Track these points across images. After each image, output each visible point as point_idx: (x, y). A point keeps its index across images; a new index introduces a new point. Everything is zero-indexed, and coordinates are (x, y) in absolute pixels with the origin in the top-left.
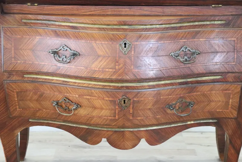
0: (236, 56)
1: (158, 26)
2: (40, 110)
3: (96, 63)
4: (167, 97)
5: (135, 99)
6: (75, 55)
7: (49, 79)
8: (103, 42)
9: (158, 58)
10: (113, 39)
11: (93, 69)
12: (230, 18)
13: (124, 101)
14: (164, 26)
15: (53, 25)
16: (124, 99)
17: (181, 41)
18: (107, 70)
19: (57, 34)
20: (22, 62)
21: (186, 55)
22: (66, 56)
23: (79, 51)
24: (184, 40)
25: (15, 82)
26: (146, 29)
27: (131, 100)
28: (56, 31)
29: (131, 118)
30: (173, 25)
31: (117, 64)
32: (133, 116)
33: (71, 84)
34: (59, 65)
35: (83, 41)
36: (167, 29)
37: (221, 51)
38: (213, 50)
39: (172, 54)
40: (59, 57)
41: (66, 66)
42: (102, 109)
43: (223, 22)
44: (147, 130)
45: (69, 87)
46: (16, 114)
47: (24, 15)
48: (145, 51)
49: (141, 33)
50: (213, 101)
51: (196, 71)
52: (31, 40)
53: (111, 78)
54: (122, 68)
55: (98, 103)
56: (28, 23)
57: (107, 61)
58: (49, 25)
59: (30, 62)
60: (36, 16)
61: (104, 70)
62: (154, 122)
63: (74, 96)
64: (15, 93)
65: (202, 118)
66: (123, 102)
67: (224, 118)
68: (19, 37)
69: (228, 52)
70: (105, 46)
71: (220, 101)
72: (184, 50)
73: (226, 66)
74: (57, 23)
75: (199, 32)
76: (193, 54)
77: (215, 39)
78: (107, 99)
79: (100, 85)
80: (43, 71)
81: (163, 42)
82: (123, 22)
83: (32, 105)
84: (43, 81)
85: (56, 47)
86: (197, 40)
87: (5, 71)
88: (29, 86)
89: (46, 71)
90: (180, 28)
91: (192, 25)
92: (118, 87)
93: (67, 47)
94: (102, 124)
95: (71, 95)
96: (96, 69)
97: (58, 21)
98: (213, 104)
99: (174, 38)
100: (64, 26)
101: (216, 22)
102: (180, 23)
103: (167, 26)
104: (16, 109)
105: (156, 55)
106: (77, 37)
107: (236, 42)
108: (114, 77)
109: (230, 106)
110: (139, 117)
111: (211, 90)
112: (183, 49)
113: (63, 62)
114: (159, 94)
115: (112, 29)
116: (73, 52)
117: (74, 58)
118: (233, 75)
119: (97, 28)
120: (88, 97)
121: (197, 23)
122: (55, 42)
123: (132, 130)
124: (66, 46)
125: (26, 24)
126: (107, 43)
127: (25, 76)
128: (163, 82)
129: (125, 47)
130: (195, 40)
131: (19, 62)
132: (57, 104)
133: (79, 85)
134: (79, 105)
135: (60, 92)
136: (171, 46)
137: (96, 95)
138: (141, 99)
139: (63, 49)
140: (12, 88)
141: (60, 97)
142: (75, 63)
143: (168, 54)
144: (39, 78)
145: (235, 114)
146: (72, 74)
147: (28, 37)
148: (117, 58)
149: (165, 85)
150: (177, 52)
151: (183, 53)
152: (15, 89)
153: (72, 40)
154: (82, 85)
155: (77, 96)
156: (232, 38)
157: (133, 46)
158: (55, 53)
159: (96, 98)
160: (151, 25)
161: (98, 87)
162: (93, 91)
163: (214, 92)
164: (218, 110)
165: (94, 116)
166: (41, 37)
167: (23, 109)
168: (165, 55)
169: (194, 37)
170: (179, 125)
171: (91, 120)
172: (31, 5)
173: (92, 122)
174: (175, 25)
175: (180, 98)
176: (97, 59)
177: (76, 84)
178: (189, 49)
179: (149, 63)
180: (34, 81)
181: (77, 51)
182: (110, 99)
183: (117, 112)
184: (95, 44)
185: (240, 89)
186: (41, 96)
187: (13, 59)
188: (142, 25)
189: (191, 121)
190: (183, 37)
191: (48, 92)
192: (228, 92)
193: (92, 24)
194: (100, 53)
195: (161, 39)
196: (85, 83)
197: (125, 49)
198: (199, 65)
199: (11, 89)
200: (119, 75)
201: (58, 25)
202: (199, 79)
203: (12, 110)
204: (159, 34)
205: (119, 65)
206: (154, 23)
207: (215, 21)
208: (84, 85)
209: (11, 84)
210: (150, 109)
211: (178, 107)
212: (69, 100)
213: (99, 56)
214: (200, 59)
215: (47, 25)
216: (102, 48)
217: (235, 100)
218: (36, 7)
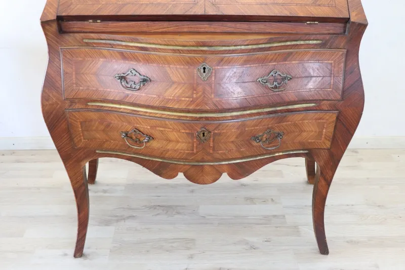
0: (332, 81)
1: (243, 47)
2: (107, 141)
3: (170, 90)
4: (253, 128)
5: (216, 132)
6: (145, 81)
7: (116, 108)
8: (178, 67)
9: (244, 84)
10: (191, 63)
11: (167, 97)
12: (328, 37)
13: (204, 134)
14: (250, 47)
15: (119, 45)
16: (204, 131)
17: (270, 64)
18: (183, 99)
19: (124, 56)
20: (85, 88)
21: (275, 80)
22: (135, 82)
23: (150, 77)
24: (274, 63)
25: (78, 111)
26: (230, 50)
27: (211, 132)
28: (122, 53)
29: (211, 152)
30: (260, 46)
31: (195, 92)
32: (214, 150)
33: (142, 113)
34: (127, 92)
35: (155, 65)
36: (254, 50)
37: (315, 75)
38: (306, 74)
39: (260, 79)
40: (127, 83)
41: (136, 93)
42: (178, 142)
43: (318, 42)
44: (229, 164)
45: (139, 117)
46: (80, 145)
47: (85, 34)
48: (228, 77)
49: (223, 55)
50: (305, 131)
51: (287, 99)
52: (94, 62)
53: (187, 108)
54: (201, 96)
55: (173, 135)
56: (90, 43)
57: (183, 88)
58: (114, 45)
59: (93, 89)
60: (99, 34)
61: (180, 99)
62: (238, 155)
63: (145, 127)
64: (79, 123)
65: (293, 149)
66: (202, 135)
67: (316, 148)
68: (80, 59)
69: (324, 77)
70: (180, 71)
71: (312, 131)
72: (274, 75)
73: (320, 92)
74: (124, 43)
75: (292, 53)
76: (285, 78)
77: (309, 61)
78: (183, 131)
79: (175, 116)
80: (109, 99)
81: (249, 66)
82: (202, 42)
83: (98, 136)
84: (110, 109)
85: (122, 71)
86: (288, 62)
87: (67, 99)
88: (93, 115)
89: (112, 99)
90: (269, 49)
91: (284, 45)
92: (196, 117)
93: (136, 71)
94: (178, 158)
95: (142, 126)
96: (170, 98)
97: (124, 41)
98: (304, 134)
99: (262, 61)
100: (131, 46)
101: (311, 42)
102: (270, 43)
103: (254, 47)
104: (81, 140)
106: (148, 61)
107: (333, 65)
108: (191, 107)
109: (323, 136)
110: (220, 150)
111: (303, 119)
112: (272, 73)
113: (131, 89)
114: (243, 125)
115: (189, 52)
116: (143, 77)
117: (144, 85)
118: (329, 102)
119: (171, 50)
120: (161, 129)
121: (288, 43)
122: (121, 67)
123: (212, 164)
124: (134, 70)
125: (88, 44)
126: (182, 67)
127: (89, 104)
128: (248, 112)
129: (204, 72)
130: (287, 62)
131: (81, 88)
132: (127, 135)
133: (151, 115)
134: (151, 137)
135: (129, 123)
136: (258, 71)
137: (171, 127)
138: (223, 131)
139: (131, 74)
140: (75, 117)
141: (129, 128)
142: (146, 91)
143: (255, 79)
144: (105, 107)
145: (328, 144)
146: (142, 103)
147: (90, 59)
148: (195, 86)
149: (250, 115)
150: (265, 77)
151: (272, 78)
152: (78, 119)
153: (141, 64)
154: (154, 115)
155: (149, 127)
156: (329, 60)
157: (214, 71)
158: (122, 78)
159: (171, 130)
160: (235, 46)
161: (173, 117)
162: (167, 122)
163: (307, 121)
164: (309, 141)
165: (169, 149)
166: (105, 60)
167: (88, 140)
168: (251, 80)
169: (285, 60)
170: (266, 157)
171: (166, 153)
172: (93, 22)
173: (167, 155)
174: (263, 46)
175: (268, 128)
176: (171, 86)
177: (147, 114)
178: (280, 73)
179: (232, 91)
180: (99, 110)
181: (147, 76)
182: (187, 131)
183: (195, 145)
184: (168, 68)
185: (335, 118)
186: (108, 126)
187: (75, 85)
188: (225, 46)
189: (279, 152)
190: (272, 60)
191: (116, 122)
192: (322, 121)
193: (165, 45)
194: (175, 79)
195: (246, 62)
196: (157, 113)
197: (204, 74)
198: (290, 91)
199: (74, 119)
200: (197, 105)
201: (126, 46)
202: (290, 107)
203: (77, 141)
204: (244, 56)
205: (197, 93)
206: (239, 44)
207: (310, 40)
208: (157, 115)
209: (73, 113)
210: (232, 142)
211: (265, 139)
212: (139, 131)
213: (174, 83)
214: (292, 85)
215: (112, 46)
216: (177, 72)
217: (329, 130)
218: (99, 25)
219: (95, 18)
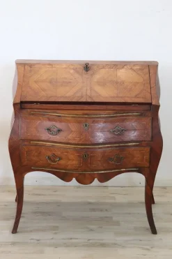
1: (103, 116)
2: (38, 161)
3: (70, 135)
4: (109, 154)
5: (91, 155)
6: (59, 131)
8: (74, 124)
9: (104, 132)
10: (80, 122)
12: (143, 112)
14: (107, 116)
15: (47, 115)
16: (85, 154)
17: (116, 123)
19: (49, 120)
20: (30, 134)
21: (119, 131)
22: (54, 131)
23: (62, 129)
24: (118, 123)
25: (25, 145)
26: (97, 117)
27: (89, 155)
28: (49, 118)
30: (111, 115)
31: (82, 135)
32: (90, 165)
33: (57, 146)
34: (50, 136)
35: (64, 123)
37: (138, 129)
38: (134, 129)
39: (111, 130)
40: (51, 131)
41: (54, 136)
42: (73, 160)
43: (139, 114)
44: (98, 173)
46: (25, 163)
47: (32, 109)
48: (97, 129)
49: (95, 119)
50: (135, 157)
51: (124, 140)
52: (35, 122)
53: (78, 143)
54: (84, 137)
55: (71, 157)
57: (76, 134)
59: (34, 135)
60: (39, 110)
61: (75, 138)
63: (58, 153)
64: (25, 152)
67: (142, 167)
68: (29, 121)
69: (142, 130)
71: (139, 157)
73: (141, 137)
75: (126, 119)
76: (123, 130)
78: (76, 154)
80: (41, 139)
81: (106, 124)
82: (85, 113)
83: (34, 158)
84: (41, 145)
85: (49, 126)
87: (21, 139)
88: (33, 148)
89: (43, 139)
90: (116, 117)
92: (82, 148)
93: (55, 126)
94: (73, 169)
95: (56, 153)
96: (70, 138)
97: (50, 113)
98: (135, 159)
99: (111, 122)
100: (53, 115)
102: (116, 114)
103: (109, 116)
104: (25, 161)
105: (102, 130)
106: (61, 122)
107: (146, 124)
108: (80, 143)
109: (145, 160)
110: (93, 165)
111: (133, 151)
112: (117, 128)
113: (52, 134)
114: (104, 152)
115: (79, 117)
116: (58, 129)
118: (146, 142)
119: (71, 116)
121: (125, 114)
122: (48, 124)
123: (90, 173)
125: (33, 114)
126: (76, 124)
127: (31, 142)
128: (106, 146)
129: (86, 126)
133: (61, 147)
135: (51, 151)
136: (109, 126)
137: (70, 152)
138: (95, 155)
139: (53, 128)
141: (50, 154)
142: (59, 135)
143: (109, 130)
144: (39, 143)
148: (82, 133)
149: (108, 147)
150: (114, 129)
151: (117, 130)
152: (26, 150)
153: (58, 123)
155: (60, 153)
157: (90, 126)
158: (48, 129)
159: (70, 154)
160: (100, 115)
161: (71, 148)
162: (69, 150)
164: (138, 162)
165: (68, 164)
166: (41, 121)
167: (29, 161)
168: (107, 131)
169: (123, 122)
170: (116, 171)
171: (67, 167)
174: (113, 115)
175: (117, 154)
176: (71, 133)
177: (59, 147)
178: (120, 128)
179: (98, 135)
180: (36, 145)
181: (60, 128)
182: (78, 154)
183: (81, 162)
184: (70, 125)
185: (149, 150)
186: (40, 153)
187: (25, 133)
188: (95, 115)
189: (123, 168)
191: (44, 151)
192: (143, 152)
193: (69, 114)
195: (105, 122)
196: (64, 146)
199: (24, 149)
200: (83, 142)
201: (51, 115)
202: (127, 144)
203: (23, 161)
204: (104, 120)
207: (134, 113)
210: (99, 161)
211: (115, 160)
212: (55, 155)
213: (72, 131)
214: (126, 133)
215: (44, 115)
216: (74, 127)
217: (147, 157)
218: (39, 105)
219: (37, 102)
